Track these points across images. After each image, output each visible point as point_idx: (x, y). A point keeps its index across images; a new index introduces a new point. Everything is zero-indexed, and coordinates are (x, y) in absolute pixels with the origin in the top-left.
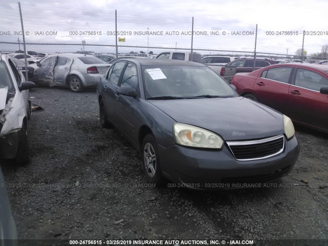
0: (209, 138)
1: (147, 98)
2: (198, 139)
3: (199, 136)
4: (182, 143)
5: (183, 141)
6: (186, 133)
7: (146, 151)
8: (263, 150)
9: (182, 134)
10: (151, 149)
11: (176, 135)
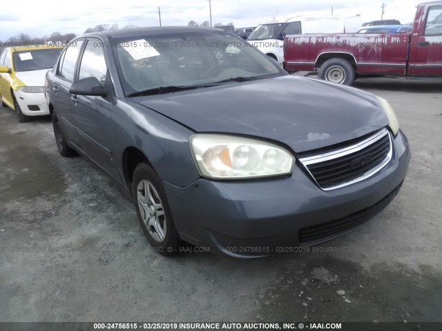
0: (265, 156)
1: (127, 94)
2: (243, 161)
3: (245, 154)
4: (214, 175)
5: (213, 170)
6: (219, 152)
7: (143, 192)
8: (363, 163)
9: (210, 155)
10: (152, 191)
11: (199, 158)
